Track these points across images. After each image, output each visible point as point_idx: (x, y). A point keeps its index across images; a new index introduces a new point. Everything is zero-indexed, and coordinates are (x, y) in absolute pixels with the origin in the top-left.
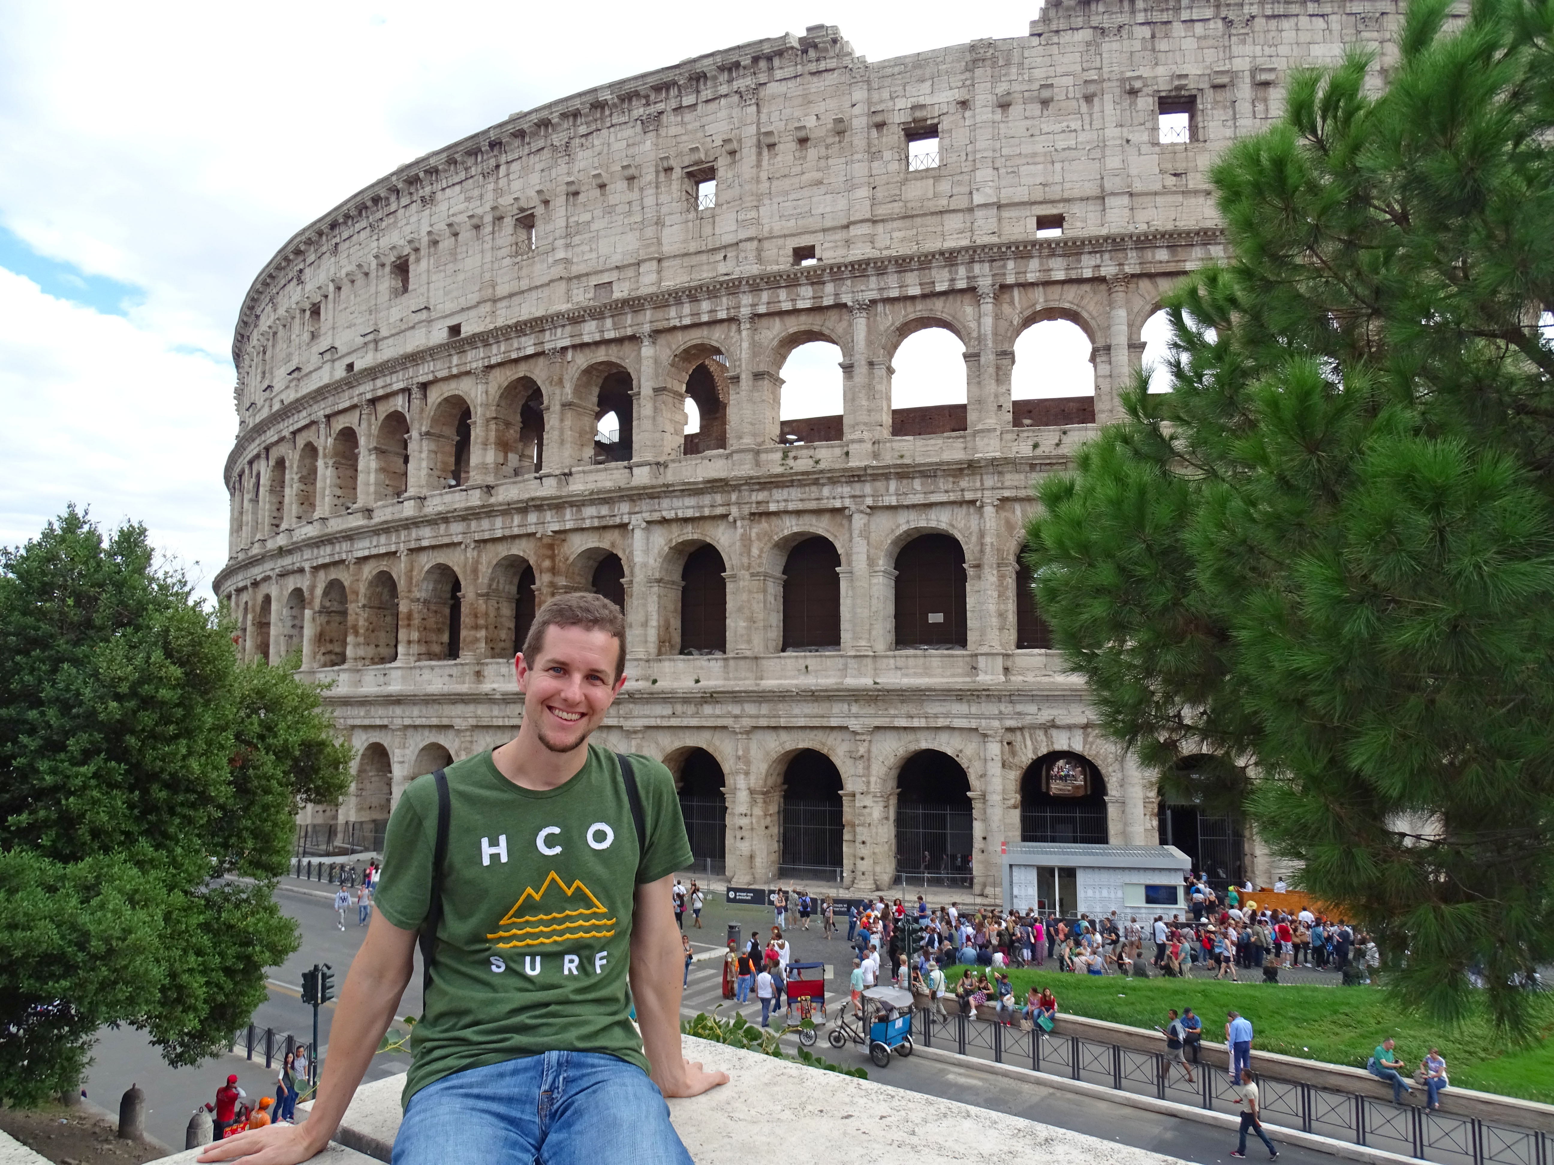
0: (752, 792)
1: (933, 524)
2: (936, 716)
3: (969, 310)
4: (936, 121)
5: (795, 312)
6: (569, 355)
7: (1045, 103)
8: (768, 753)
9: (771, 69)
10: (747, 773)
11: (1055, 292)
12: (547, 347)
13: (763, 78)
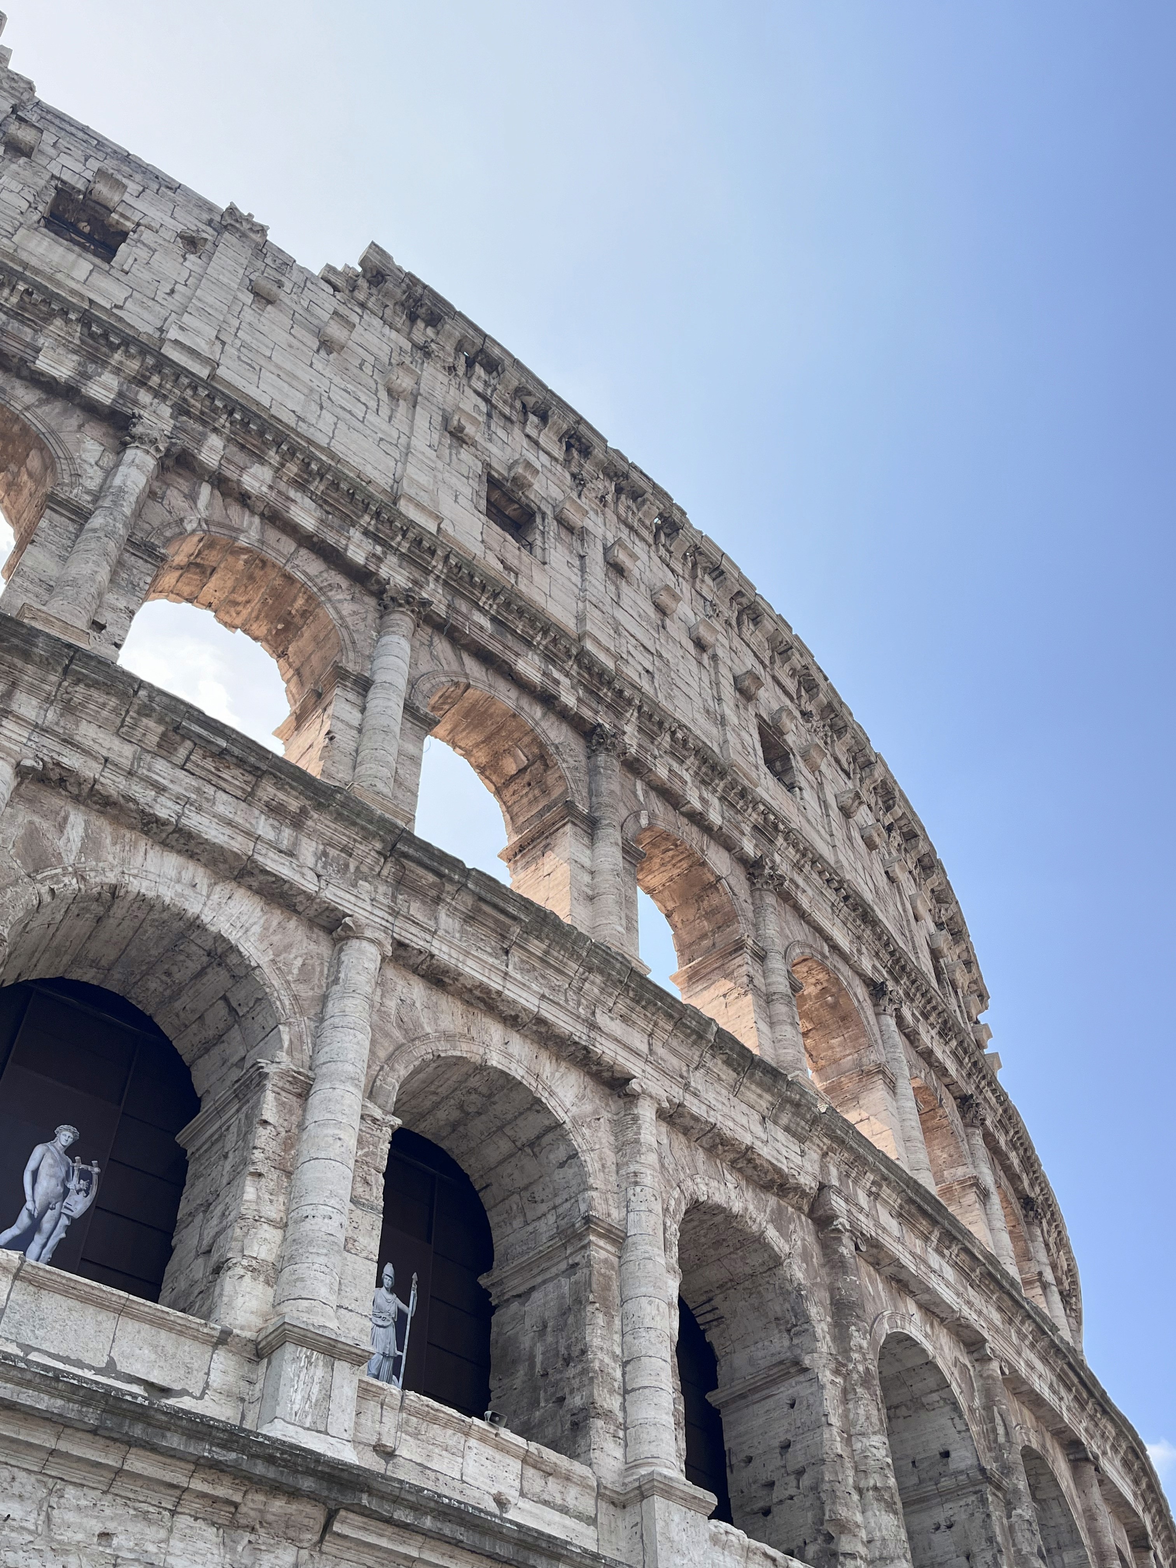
4: (128, 224)
7: (329, 346)
11: (284, 542)
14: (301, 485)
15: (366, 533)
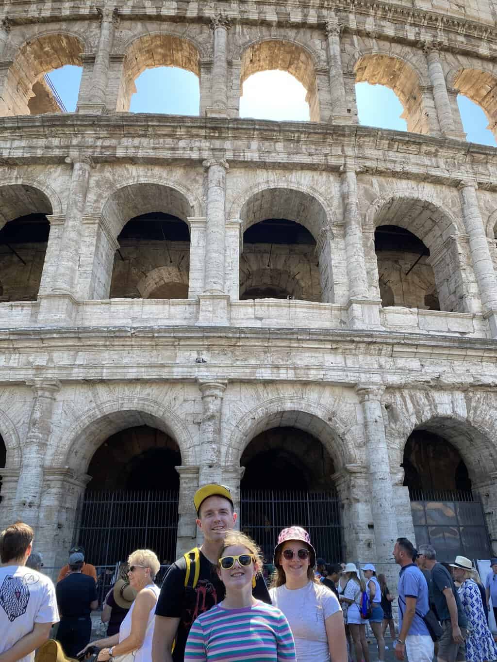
0: (46, 471)
1: (294, 187)
2: (308, 368)
3: (316, 42)
5: (159, 18)
8: (77, 419)
10: (43, 445)
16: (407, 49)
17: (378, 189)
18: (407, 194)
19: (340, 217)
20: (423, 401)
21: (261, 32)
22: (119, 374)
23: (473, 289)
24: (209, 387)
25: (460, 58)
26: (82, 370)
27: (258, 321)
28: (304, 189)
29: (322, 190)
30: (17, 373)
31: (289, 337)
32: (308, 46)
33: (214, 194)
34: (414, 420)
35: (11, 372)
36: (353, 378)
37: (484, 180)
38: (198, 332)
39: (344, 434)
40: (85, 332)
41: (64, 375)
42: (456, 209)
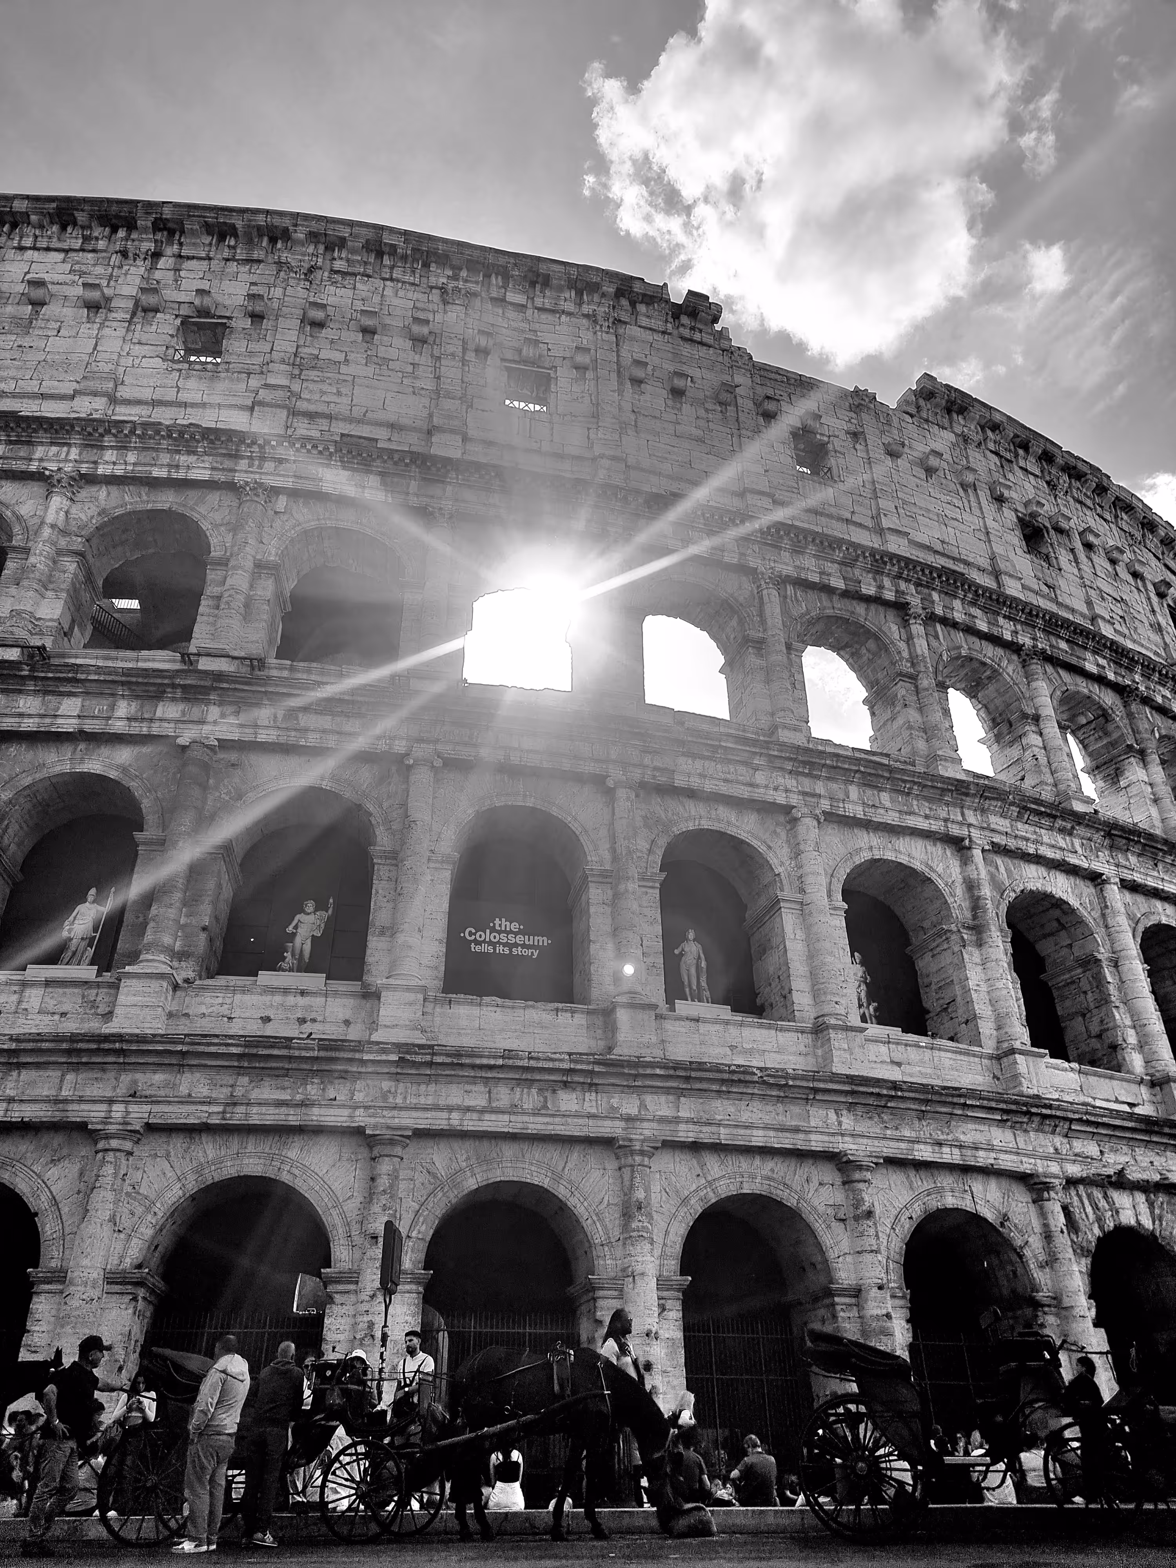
0: (662, 1283)
1: (904, 859)
2: (975, 1147)
3: (894, 628)
4: (826, 439)
6: (282, 502)
7: (930, 471)
9: (634, 312)
11: (976, 642)
12: (240, 478)
13: (625, 317)
14: (973, 604)
15: (1005, 617)
16: (1000, 651)
17: (1005, 876)
18: (1039, 886)
19: (968, 914)
20: (1102, 1203)
21: (820, 601)
22: (741, 1138)
23: (1132, 1038)
24: (860, 1168)
25: (1062, 673)
26: (691, 1127)
27: (896, 1068)
28: (917, 865)
29: (940, 869)
30: (600, 1123)
31: (955, 1100)
32: (885, 634)
33: (813, 862)
34: (1097, 1232)
35: (591, 1122)
36: (1029, 1167)
37: (1128, 876)
38: (844, 1083)
39: (1021, 1248)
40: (700, 1070)
41: (666, 1133)
42: (1096, 914)
